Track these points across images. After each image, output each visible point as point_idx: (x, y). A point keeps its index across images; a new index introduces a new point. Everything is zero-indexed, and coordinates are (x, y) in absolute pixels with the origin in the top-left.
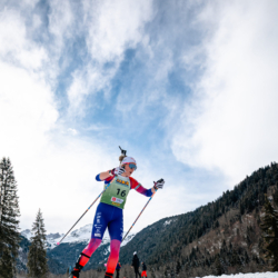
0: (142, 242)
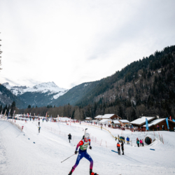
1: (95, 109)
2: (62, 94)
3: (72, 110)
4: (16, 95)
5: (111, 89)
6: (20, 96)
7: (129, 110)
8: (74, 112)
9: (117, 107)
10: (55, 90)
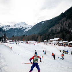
0: (35, 28)
1: (49, 36)
2: (30, 28)
3: (36, 37)
4: (5, 30)
5: (58, 24)
6: (7, 31)
7: (68, 35)
8: (37, 38)
9: (61, 34)
10: (26, 27)
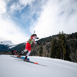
0: (18, 47)
